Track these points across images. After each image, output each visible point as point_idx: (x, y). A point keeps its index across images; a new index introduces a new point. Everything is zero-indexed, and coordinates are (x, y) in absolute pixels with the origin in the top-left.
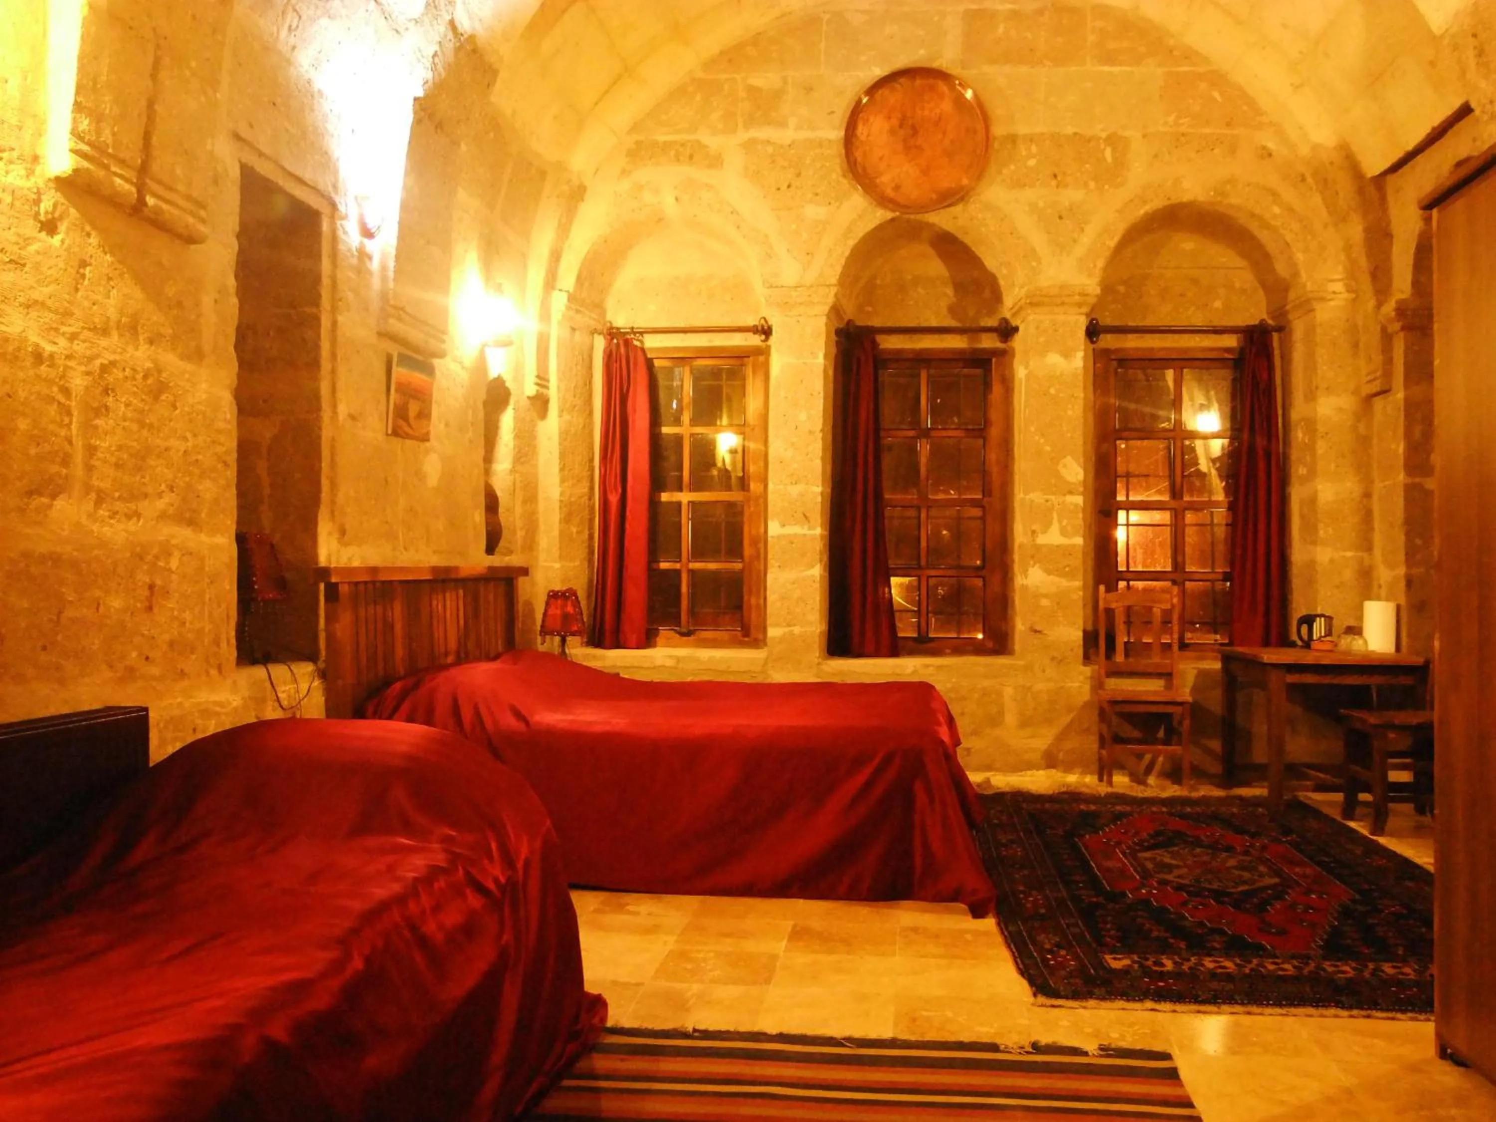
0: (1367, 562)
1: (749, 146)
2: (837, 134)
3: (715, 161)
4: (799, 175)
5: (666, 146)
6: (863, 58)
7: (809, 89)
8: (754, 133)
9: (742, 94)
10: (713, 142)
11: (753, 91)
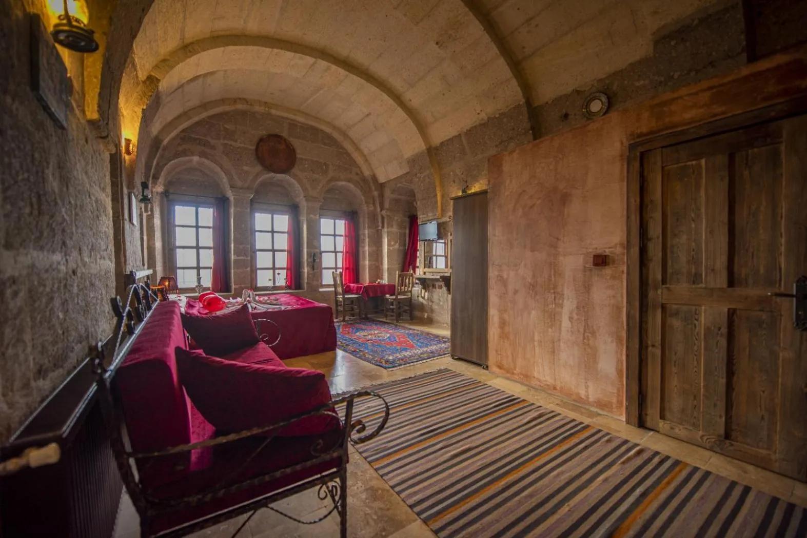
0: (377, 264)
1: (225, 145)
2: (254, 148)
3: (213, 148)
4: (241, 157)
5: (195, 139)
6: (260, 128)
7: (244, 133)
8: (226, 142)
9: (222, 129)
10: (213, 142)
11: (226, 130)
